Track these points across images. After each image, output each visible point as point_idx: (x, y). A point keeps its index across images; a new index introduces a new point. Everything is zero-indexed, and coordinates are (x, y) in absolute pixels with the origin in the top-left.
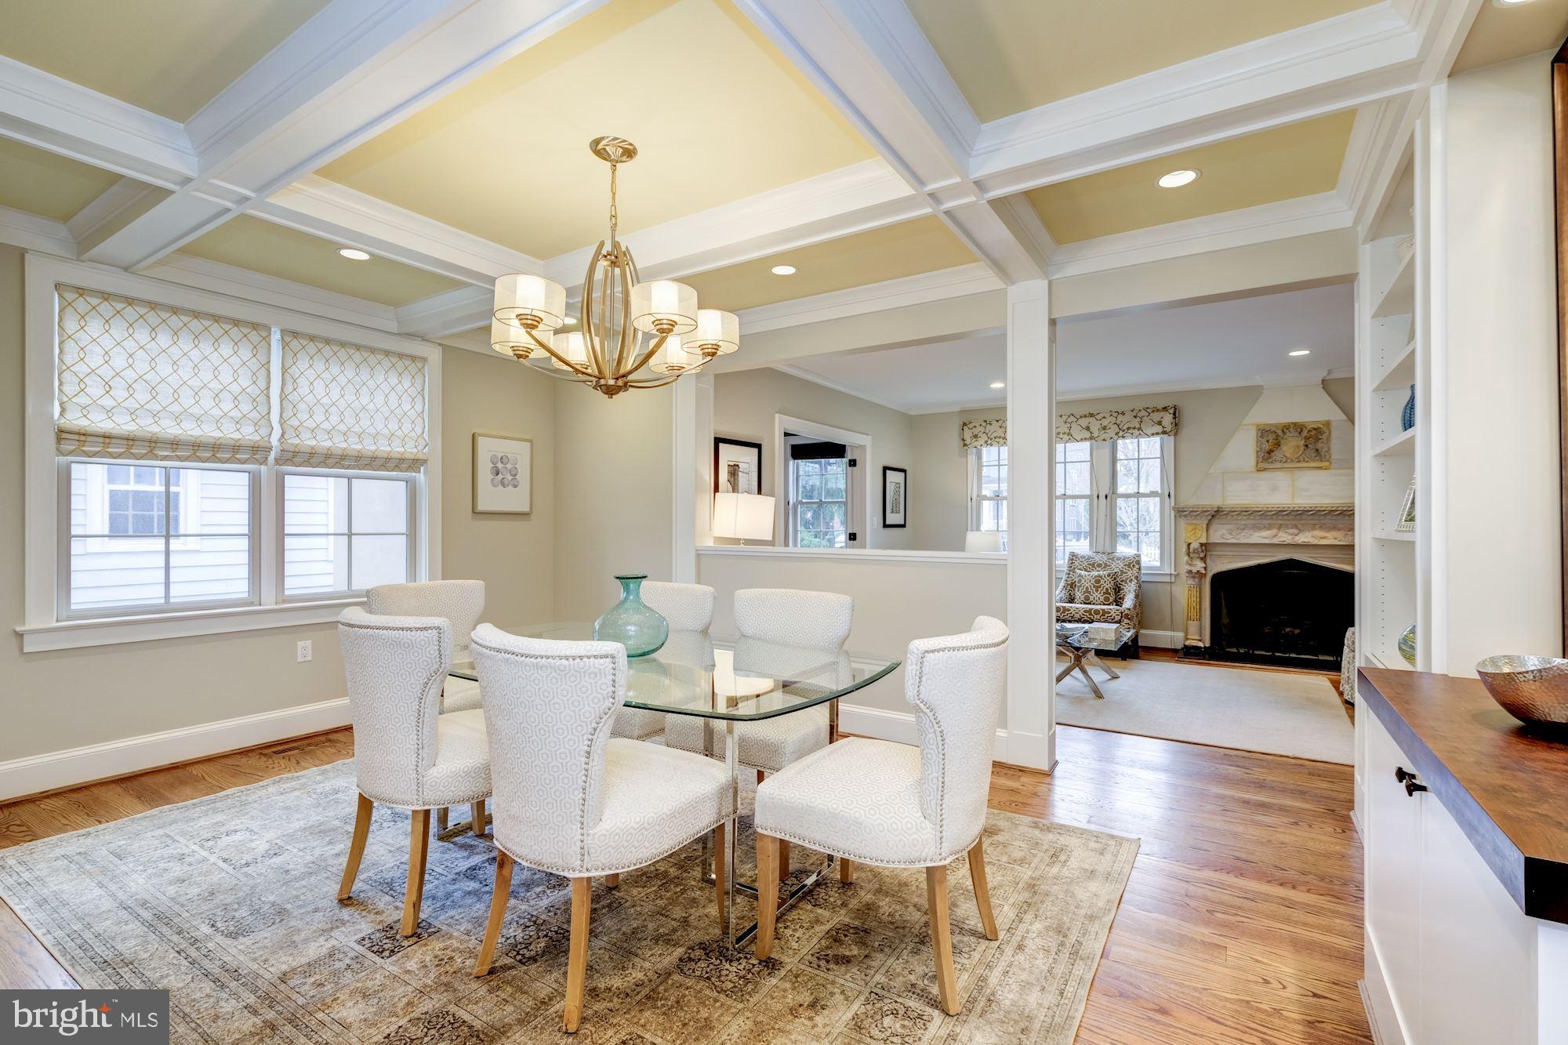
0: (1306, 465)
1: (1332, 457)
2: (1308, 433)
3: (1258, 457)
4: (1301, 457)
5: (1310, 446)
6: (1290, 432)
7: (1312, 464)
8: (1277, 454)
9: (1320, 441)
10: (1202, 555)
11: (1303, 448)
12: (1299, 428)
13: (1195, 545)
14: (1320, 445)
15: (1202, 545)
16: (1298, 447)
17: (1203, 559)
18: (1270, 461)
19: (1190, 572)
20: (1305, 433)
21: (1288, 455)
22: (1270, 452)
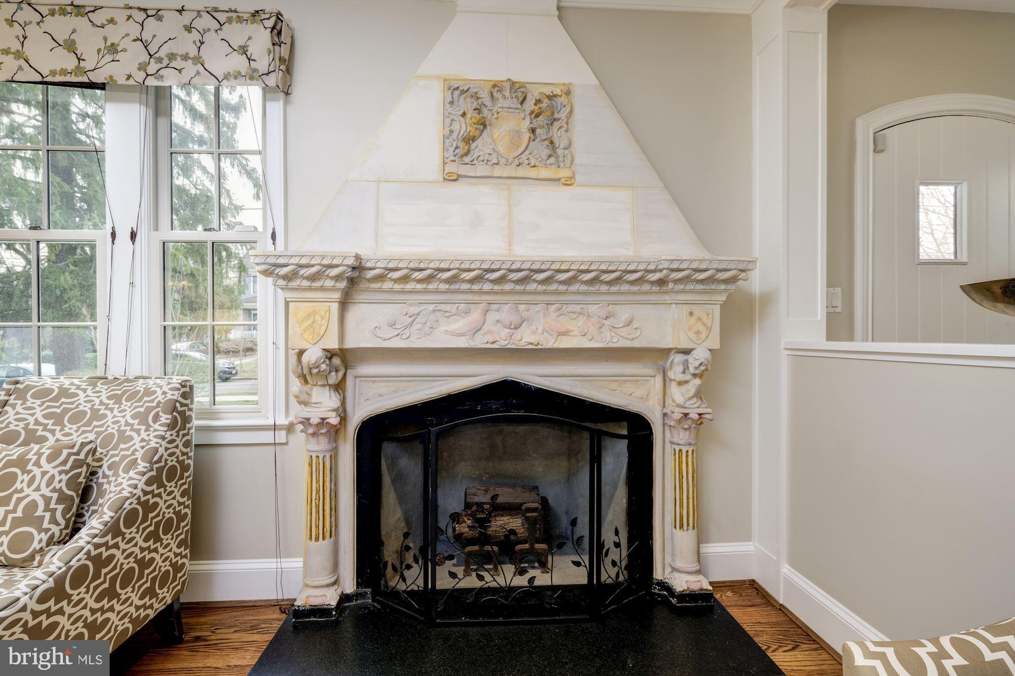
0: (533, 173)
1: (577, 161)
2: (535, 104)
3: (445, 149)
4: (524, 157)
5: (538, 131)
6: (504, 97)
7: (544, 173)
8: (482, 147)
9: (556, 124)
10: (333, 378)
11: (527, 135)
12: (519, 91)
13: (313, 355)
14: (555, 132)
15: (330, 355)
16: (518, 132)
17: (339, 387)
18: (467, 159)
19: (306, 422)
20: (530, 105)
21: (501, 149)
22: (469, 140)
